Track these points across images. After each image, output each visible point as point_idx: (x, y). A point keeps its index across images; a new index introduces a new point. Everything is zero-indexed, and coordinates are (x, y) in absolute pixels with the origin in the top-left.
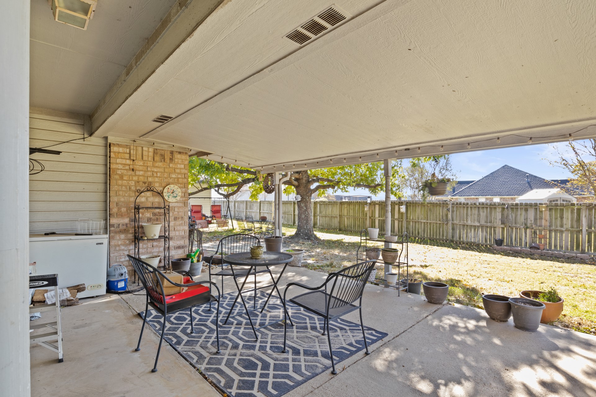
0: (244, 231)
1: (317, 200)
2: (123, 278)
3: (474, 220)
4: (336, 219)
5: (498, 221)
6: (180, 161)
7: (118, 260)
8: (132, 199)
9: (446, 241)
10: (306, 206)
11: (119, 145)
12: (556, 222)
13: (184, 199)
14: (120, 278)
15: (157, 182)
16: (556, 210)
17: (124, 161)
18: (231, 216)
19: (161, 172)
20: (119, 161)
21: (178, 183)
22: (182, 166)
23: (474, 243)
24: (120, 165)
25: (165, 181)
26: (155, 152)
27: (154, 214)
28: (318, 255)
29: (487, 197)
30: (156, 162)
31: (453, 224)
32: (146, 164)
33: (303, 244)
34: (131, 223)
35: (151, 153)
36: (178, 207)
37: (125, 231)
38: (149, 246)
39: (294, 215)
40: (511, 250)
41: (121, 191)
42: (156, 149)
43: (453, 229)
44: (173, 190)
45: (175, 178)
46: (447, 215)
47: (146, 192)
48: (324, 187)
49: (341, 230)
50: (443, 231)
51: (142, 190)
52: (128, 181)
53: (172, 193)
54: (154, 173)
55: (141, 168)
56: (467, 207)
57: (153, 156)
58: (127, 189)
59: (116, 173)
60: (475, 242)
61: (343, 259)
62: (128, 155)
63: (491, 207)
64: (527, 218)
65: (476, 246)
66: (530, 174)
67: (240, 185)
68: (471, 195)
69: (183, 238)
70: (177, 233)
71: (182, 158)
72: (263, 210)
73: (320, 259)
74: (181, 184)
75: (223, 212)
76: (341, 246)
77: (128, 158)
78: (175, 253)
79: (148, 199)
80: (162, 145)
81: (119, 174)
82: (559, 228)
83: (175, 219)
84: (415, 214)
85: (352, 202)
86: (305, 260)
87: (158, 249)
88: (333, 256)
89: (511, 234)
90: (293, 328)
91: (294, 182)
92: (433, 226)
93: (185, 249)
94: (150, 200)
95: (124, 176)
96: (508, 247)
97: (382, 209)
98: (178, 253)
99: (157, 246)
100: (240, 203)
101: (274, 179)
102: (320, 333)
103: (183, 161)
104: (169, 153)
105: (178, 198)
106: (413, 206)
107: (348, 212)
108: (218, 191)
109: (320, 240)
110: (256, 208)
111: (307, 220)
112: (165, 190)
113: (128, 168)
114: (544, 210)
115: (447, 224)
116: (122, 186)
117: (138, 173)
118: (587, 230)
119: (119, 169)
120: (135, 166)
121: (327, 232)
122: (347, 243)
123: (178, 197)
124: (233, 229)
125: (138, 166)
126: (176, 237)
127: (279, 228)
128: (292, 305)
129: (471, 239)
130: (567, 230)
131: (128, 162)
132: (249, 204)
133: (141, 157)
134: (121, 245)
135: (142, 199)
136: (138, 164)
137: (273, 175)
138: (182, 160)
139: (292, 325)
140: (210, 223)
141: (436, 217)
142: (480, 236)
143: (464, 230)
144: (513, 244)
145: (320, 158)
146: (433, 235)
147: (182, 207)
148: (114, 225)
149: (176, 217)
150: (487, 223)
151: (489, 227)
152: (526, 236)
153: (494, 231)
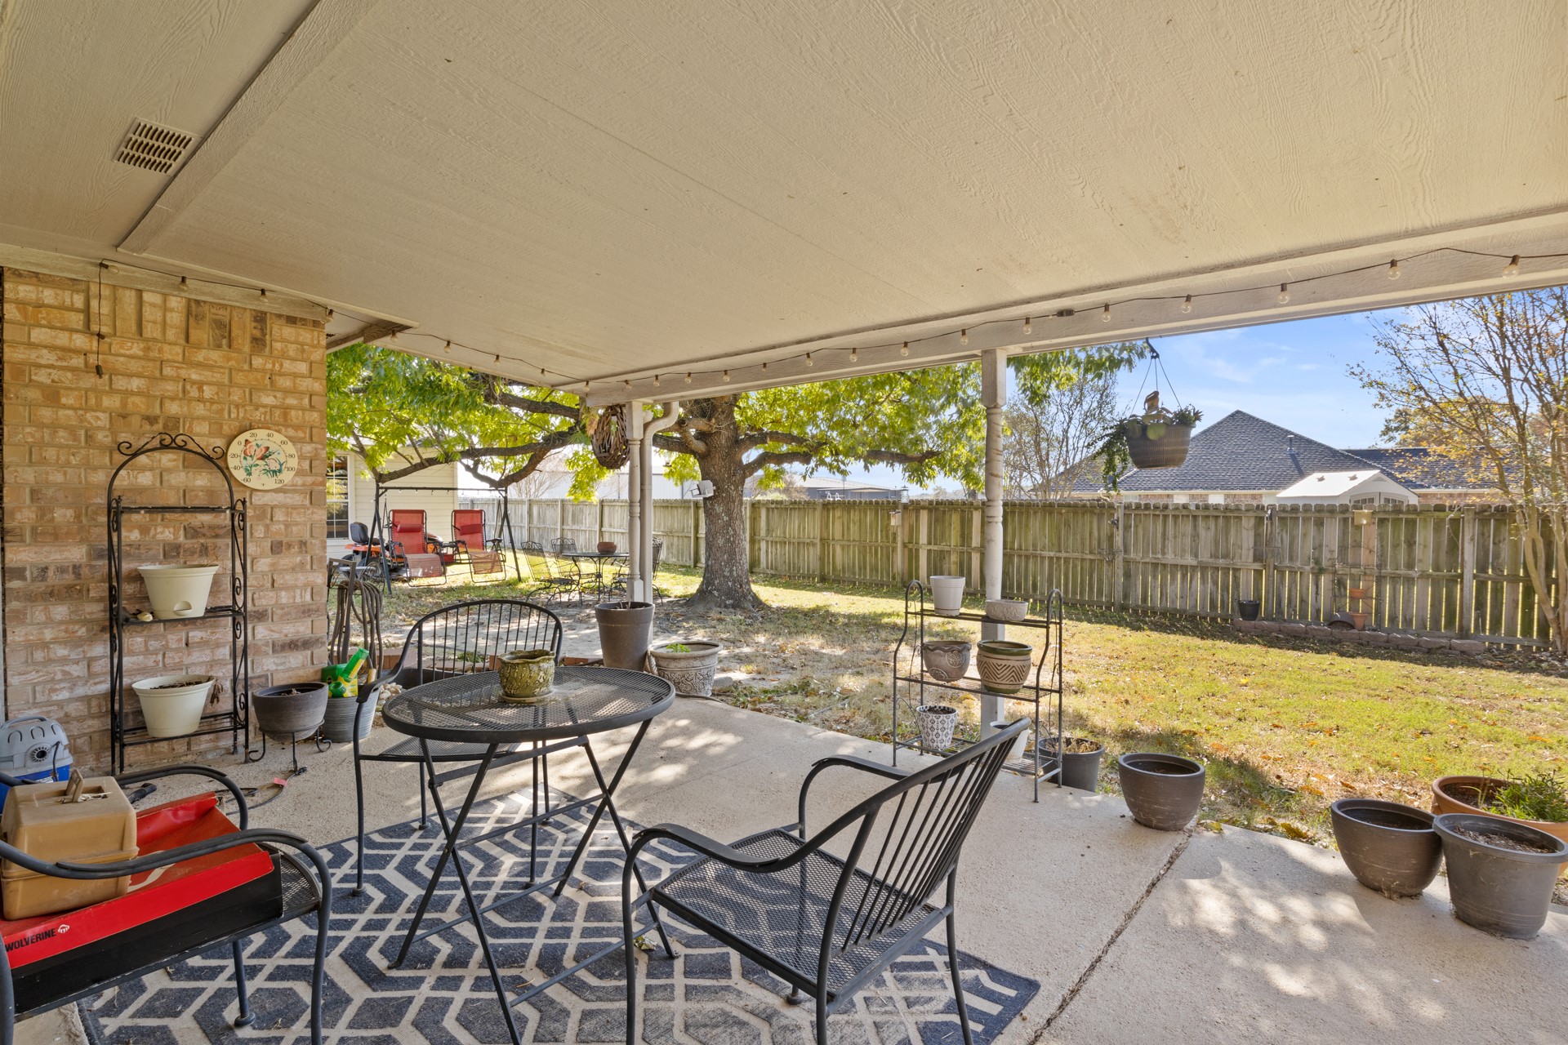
0: (547, 584)
1: (759, 498)
2: (46, 765)
3: (1183, 550)
4: (811, 548)
5: (1244, 552)
6: (292, 350)
7: (40, 698)
8: (101, 477)
9: (1108, 608)
10: (729, 513)
11: (38, 278)
12: (1395, 556)
13: (309, 480)
14: (34, 768)
15: (204, 418)
16: (1396, 521)
17: (63, 339)
18: (512, 541)
19: (219, 385)
20: (37, 335)
21: (287, 426)
22: (302, 368)
23: (1182, 612)
24: (45, 351)
25: (233, 416)
26: (193, 311)
27: (192, 532)
28: (765, 656)
29: (1194, 492)
30: (199, 347)
31: (1127, 562)
32: (154, 354)
33: (720, 620)
34: (94, 563)
35: (175, 315)
36: (286, 506)
37: (72, 592)
38: (173, 645)
39: (697, 539)
40: (1280, 631)
41: (49, 445)
42: (198, 302)
43: (1127, 575)
44: (267, 448)
45: (275, 407)
46: (1111, 538)
47: (156, 454)
48: (780, 459)
49: (826, 580)
50: (1100, 581)
51: (136, 445)
52: (81, 412)
53: (262, 458)
54: (188, 387)
55: (134, 366)
56: (1165, 517)
57: (184, 324)
58: (76, 439)
59: (30, 380)
60: (1185, 611)
61: (839, 666)
62: (82, 316)
63: (1228, 514)
64: (1321, 546)
65: (1187, 620)
66: (1296, 435)
67: (538, 453)
68: (1156, 488)
69: (306, 612)
70: (284, 597)
71: (301, 339)
72: (610, 526)
73: (769, 666)
74: (297, 428)
75: (490, 533)
76: (828, 627)
77: (80, 326)
78: (277, 665)
79: (165, 478)
80: (219, 289)
81: (39, 386)
82: (1403, 571)
83: (277, 548)
84: (1026, 533)
85: (855, 502)
86: (723, 670)
87: (208, 652)
88: (808, 657)
89: (1278, 588)
90: (670, 975)
91: (695, 441)
92: (1075, 567)
93: (316, 651)
94: (173, 482)
95: (62, 392)
96: (1272, 623)
97: (937, 520)
98: (288, 665)
99: (204, 643)
100: (544, 506)
101: (627, 424)
102: (777, 993)
103: (303, 351)
104: (248, 317)
105: (287, 477)
106: (1021, 513)
107: (846, 529)
108: (473, 471)
109: (769, 608)
110: (589, 521)
111: (732, 552)
112: (236, 448)
113: (82, 365)
114: (1365, 522)
115: (1111, 562)
116: (54, 427)
117: (121, 383)
118: (1475, 576)
119: (39, 366)
120: (111, 358)
121: (787, 586)
122: (844, 616)
123: (285, 472)
124: (520, 580)
125: (122, 359)
126: (279, 612)
127: (642, 578)
128: (675, 853)
129: (1173, 602)
130: (1424, 576)
131: (80, 341)
132: (570, 509)
133: (134, 328)
134: (55, 641)
135: (140, 478)
136: (122, 351)
137: (625, 411)
138: (302, 345)
139: (671, 957)
140: (449, 561)
141: (1083, 544)
142: (1198, 593)
143: (1155, 577)
144: (1283, 614)
145: (774, 347)
146: (1074, 593)
147: (303, 506)
148: (24, 569)
149: (281, 543)
150: (1217, 557)
151: (1220, 568)
152: (1317, 593)
153: (1236, 578)
